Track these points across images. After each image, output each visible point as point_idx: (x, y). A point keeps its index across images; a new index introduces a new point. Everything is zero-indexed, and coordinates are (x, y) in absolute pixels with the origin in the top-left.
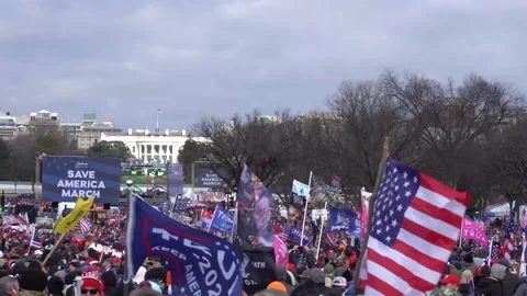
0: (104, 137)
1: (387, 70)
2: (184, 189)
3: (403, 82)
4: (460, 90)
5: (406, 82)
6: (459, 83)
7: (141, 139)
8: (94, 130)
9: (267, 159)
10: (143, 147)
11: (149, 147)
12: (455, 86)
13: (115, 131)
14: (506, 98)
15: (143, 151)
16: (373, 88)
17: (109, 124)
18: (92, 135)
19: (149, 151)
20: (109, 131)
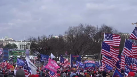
0: (10, 43)
1: (81, 24)
2: (30, 56)
3: (85, 27)
4: (100, 29)
5: (86, 27)
6: (100, 27)
7: (20, 43)
8: (8, 41)
9: (47, 48)
10: (20, 45)
11: (22, 45)
12: (99, 28)
13: (13, 41)
14: (112, 31)
15: (20, 46)
16: (78, 29)
17: (12, 39)
18: (7, 42)
19: (22, 46)
20: (11, 41)
